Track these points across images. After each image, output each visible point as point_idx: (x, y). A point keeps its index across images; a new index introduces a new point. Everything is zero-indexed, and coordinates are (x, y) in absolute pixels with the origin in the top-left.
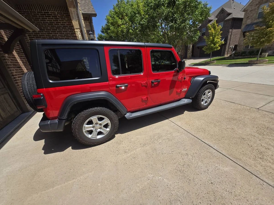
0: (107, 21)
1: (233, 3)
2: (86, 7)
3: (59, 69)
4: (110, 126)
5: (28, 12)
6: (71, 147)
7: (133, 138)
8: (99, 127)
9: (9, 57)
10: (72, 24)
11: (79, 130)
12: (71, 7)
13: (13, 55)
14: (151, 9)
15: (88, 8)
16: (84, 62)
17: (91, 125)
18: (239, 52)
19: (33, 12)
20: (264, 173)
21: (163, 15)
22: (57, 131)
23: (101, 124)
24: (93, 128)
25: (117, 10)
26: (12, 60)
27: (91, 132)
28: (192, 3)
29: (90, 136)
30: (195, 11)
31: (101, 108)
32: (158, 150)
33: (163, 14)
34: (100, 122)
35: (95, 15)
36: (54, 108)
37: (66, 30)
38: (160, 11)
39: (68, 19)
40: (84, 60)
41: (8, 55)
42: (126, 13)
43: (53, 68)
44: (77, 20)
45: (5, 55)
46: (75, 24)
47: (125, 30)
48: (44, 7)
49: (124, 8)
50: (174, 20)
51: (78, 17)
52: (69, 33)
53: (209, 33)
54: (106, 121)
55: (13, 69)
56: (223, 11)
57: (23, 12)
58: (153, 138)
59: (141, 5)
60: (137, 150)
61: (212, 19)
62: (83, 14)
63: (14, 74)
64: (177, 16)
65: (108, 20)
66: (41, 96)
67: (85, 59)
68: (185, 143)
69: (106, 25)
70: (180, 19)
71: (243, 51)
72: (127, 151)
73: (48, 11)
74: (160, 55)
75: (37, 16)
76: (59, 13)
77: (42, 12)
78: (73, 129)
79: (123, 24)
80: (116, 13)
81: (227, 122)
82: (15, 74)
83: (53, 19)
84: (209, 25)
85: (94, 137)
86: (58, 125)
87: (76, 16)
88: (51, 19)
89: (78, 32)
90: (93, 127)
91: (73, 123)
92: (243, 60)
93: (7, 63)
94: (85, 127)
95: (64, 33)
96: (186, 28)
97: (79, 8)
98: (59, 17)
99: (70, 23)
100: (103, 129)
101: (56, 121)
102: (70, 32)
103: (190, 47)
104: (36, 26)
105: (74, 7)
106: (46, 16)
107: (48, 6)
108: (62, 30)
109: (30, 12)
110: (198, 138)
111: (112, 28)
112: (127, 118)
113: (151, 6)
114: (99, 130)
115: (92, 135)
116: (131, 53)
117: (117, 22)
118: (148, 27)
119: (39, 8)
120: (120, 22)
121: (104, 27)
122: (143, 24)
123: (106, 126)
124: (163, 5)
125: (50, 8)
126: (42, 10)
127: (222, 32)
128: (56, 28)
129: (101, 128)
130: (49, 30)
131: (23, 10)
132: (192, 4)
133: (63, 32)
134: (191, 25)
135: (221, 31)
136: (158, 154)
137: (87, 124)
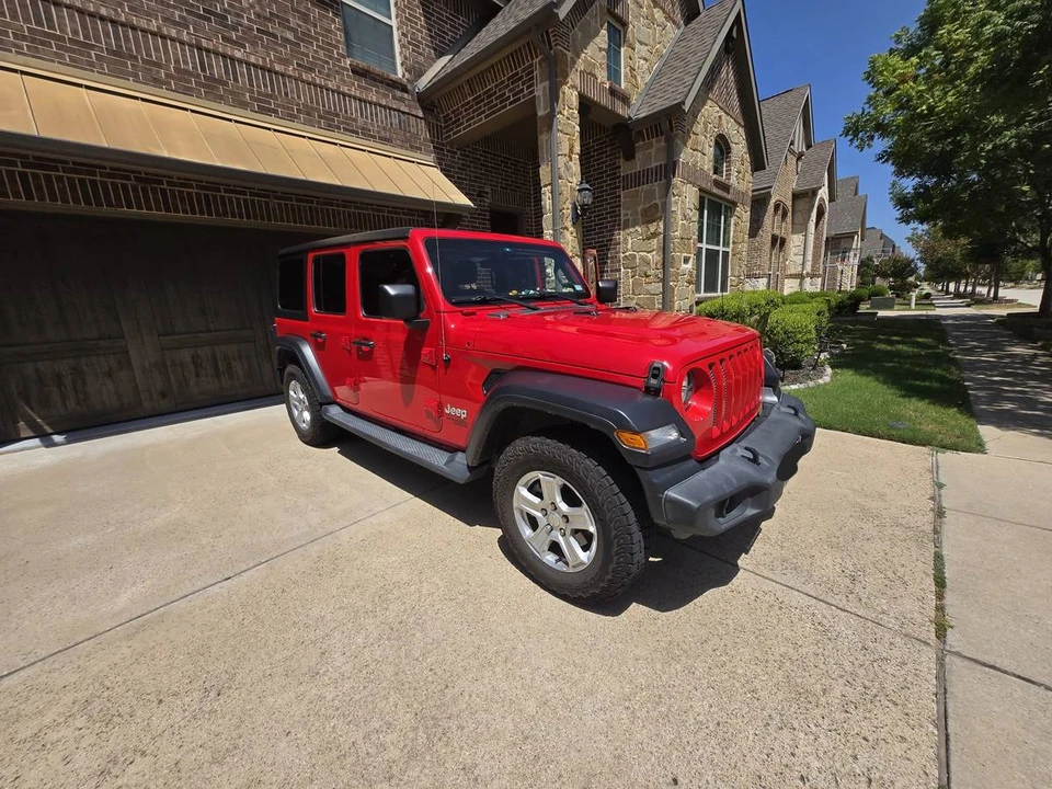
12: (543, 133)
20: (43, 679)
44: (549, 161)
46: (545, 174)
87: (549, 151)
89: (547, 193)
105: (549, 129)
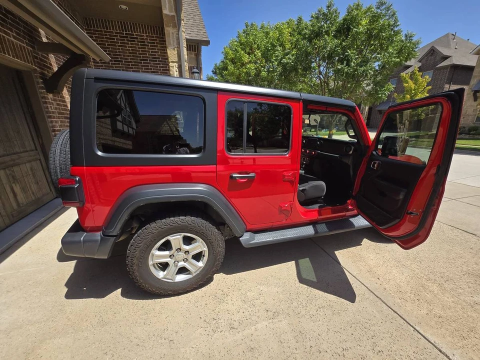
0: (224, 56)
1: (454, 39)
2: (195, 30)
3: (133, 129)
4: (206, 258)
5: (101, 31)
6: (120, 290)
7: (250, 290)
8: (182, 258)
9: (55, 100)
10: (167, 55)
11: (141, 260)
12: (169, 26)
13: (63, 97)
14: (304, 38)
15: (197, 30)
16: (176, 119)
17: (167, 253)
18: (464, 128)
19: (109, 32)
21: (325, 50)
22: (96, 257)
23: (188, 251)
24: (170, 259)
25: (244, 40)
26: (58, 105)
27: (164, 266)
28: (385, 32)
29: (161, 275)
30: (387, 47)
31: (192, 218)
32: (308, 336)
33: (325, 48)
34: (187, 248)
35: (207, 43)
36: (102, 201)
37: (155, 64)
38: (320, 43)
39: (163, 47)
40: (178, 116)
41: (53, 96)
42: (258, 45)
43: (124, 125)
44: (175, 47)
45: (48, 95)
46: (172, 54)
47: (253, 73)
48: (128, 25)
49: (256, 35)
50: (346, 60)
51: (179, 43)
52: (160, 70)
53: (404, 87)
54: (199, 246)
55: (56, 120)
56: (432, 52)
57: (94, 31)
58: (295, 297)
59: (286, 31)
60: (259, 326)
61: (411, 65)
62: (187, 40)
63: (56, 129)
64: (351, 53)
65: (226, 54)
66: (76, 182)
67: (179, 113)
68: (373, 328)
69: (222, 62)
70: (357, 58)
71: (472, 125)
72: (236, 324)
73: (132, 32)
74: (319, 121)
75: (114, 39)
76: (150, 37)
77: (123, 34)
78: (128, 257)
79: (250, 62)
80: (241, 44)
81: (470, 285)
82: (59, 128)
83: (138, 45)
84: (403, 74)
85: (170, 277)
86: (99, 246)
87: (176, 41)
88: (136, 44)
89: (175, 67)
90: (170, 256)
91: (131, 245)
92: (472, 142)
93: (48, 109)
94: (153, 255)
95: (151, 69)
96: (366, 75)
97: (182, 29)
98: (148, 42)
99: (165, 53)
100: (191, 264)
101: (98, 235)
102: (162, 67)
103: (365, 109)
104: (105, 51)
105: (174, 26)
106: (128, 40)
107: (133, 24)
108: (150, 63)
109: (105, 32)
110: (389, 307)
111: (231, 67)
112: (244, 245)
113: (305, 34)
114: (181, 264)
115: (165, 272)
116: (260, 110)
117: (240, 59)
118: (295, 69)
119: (119, 27)
120: (246, 58)
121: (218, 65)
122: (288, 63)
123: (198, 257)
124: (327, 33)
125: (137, 28)
126: (123, 31)
127: (430, 87)
128: (140, 60)
129: (186, 260)
130: (128, 62)
131: (94, 27)
132: (384, 34)
133: (151, 66)
134: (377, 71)
135: (427, 86)
136: (309, 348)
137: (160, 249)
